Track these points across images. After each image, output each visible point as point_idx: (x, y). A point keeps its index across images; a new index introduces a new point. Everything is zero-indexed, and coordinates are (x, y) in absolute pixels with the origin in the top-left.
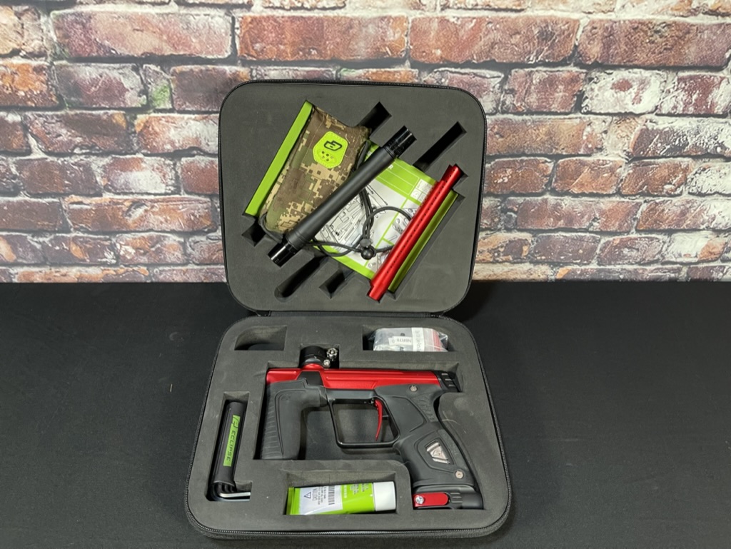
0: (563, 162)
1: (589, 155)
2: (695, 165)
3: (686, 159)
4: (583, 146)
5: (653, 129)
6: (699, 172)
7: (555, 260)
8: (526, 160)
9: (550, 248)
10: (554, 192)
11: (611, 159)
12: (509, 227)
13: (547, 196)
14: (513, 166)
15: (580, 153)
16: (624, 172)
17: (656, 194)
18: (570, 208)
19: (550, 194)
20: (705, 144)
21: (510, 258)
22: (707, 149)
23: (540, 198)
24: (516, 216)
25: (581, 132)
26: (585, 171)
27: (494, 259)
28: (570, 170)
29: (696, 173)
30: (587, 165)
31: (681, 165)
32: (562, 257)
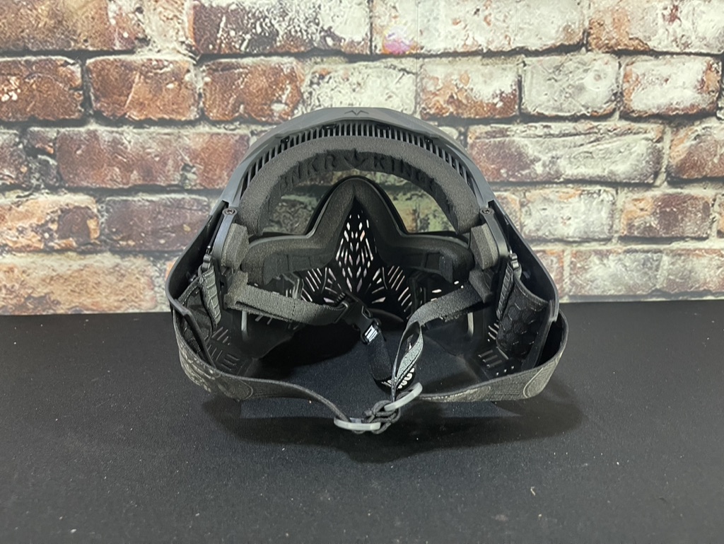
0: (95, 64)
1: (131, 52)
2: (303, 68)
3: (286, 59)
4: (116, 35)
5: (212, 7)
6: (315, 80)
7: (153, 247)
8: (35, 62)
9: (135, 224)
10: (100, 118)
11: (170, 58)
12: (51, 183)
13: (93, 126)
14: (16, 72)
15: (116, 48)
16: (199, 79)
17: (264, 119)
18: (138, 147)
19: (97, 123)
20: (305, 33)
21: (72, 242)
22: (311, 41)
23: (82, 129)
24: (56, 164)
25: (102, 12)
26: (137, 80)
27: (45, 245)
28: (111, 77)
29: (312, 83)
30: (136, 70)
31: (282, 70)
32: (162, 241)
